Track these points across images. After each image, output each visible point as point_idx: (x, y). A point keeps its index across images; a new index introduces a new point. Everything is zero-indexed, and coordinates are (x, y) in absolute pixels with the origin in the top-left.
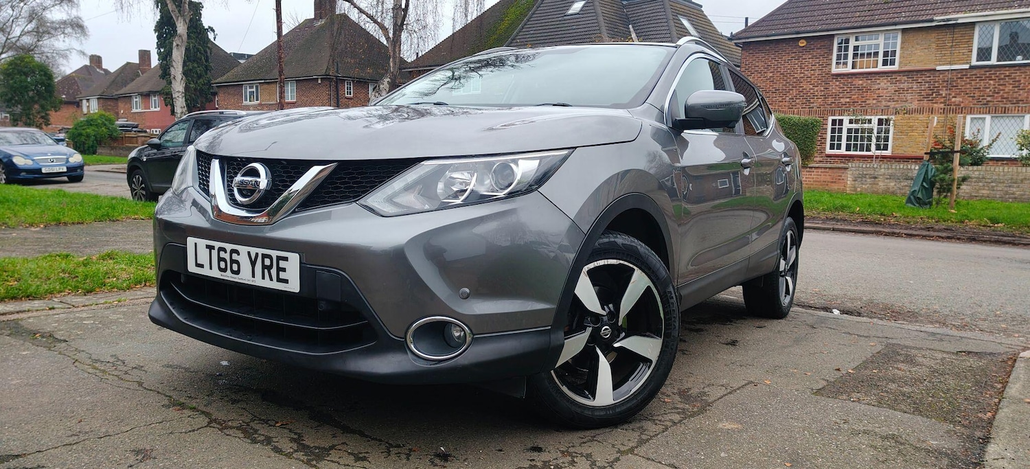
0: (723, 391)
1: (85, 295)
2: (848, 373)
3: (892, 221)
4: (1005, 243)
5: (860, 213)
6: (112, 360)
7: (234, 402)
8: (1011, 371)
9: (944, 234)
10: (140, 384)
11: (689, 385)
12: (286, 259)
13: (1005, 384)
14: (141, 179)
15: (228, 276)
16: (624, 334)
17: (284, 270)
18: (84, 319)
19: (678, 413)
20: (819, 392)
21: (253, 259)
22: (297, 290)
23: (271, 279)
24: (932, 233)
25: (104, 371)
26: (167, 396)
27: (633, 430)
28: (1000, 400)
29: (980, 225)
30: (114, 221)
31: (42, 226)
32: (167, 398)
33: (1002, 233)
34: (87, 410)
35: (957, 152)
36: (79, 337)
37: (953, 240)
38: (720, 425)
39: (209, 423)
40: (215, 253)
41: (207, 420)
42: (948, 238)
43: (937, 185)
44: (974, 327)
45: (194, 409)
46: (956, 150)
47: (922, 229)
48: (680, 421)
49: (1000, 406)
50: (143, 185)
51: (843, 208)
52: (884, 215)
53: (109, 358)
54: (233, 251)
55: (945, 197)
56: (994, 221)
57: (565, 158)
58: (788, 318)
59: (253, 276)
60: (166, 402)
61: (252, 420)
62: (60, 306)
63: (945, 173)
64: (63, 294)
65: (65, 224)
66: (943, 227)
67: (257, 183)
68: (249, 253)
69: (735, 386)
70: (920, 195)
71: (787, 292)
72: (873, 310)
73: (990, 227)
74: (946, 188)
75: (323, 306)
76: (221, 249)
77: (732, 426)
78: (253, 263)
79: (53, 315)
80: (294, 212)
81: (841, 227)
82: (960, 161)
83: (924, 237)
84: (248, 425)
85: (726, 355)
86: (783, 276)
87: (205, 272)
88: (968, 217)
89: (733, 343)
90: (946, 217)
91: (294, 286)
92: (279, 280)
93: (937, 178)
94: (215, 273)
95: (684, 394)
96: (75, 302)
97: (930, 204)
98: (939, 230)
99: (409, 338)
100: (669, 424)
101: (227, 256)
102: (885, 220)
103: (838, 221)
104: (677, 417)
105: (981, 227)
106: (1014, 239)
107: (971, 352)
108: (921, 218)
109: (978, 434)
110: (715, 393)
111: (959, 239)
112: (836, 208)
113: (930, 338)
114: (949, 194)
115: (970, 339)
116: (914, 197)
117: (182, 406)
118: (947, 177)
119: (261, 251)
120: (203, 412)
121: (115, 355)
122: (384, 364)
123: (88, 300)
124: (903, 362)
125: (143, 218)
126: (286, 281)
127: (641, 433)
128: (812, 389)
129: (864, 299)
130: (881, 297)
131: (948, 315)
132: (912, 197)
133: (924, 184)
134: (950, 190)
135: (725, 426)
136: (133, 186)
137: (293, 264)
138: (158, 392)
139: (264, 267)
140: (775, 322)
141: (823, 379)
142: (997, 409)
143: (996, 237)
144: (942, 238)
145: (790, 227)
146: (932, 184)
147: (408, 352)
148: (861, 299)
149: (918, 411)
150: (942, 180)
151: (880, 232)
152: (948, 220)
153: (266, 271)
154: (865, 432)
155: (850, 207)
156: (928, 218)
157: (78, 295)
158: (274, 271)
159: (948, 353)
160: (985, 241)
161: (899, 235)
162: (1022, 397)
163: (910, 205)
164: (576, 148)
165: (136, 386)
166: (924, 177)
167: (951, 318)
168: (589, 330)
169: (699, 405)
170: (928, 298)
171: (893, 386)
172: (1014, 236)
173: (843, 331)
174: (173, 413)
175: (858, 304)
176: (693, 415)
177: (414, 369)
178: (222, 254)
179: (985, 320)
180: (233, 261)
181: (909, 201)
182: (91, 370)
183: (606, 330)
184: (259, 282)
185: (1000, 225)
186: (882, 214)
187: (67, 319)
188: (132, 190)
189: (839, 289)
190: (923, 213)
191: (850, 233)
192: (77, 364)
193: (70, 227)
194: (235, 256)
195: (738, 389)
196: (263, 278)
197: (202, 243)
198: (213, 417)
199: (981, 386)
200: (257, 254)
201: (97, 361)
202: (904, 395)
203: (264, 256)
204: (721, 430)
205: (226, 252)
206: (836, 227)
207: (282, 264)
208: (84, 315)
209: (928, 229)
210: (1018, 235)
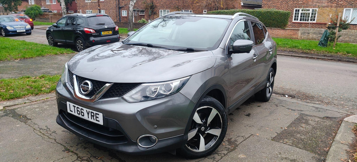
0: (242, 139)
1: (35, 96)
2: (285, 129)
3: (312, 52)
4: (351, 62)
5: (302, 49)
6: (46, 128)
7: (85, 148)
8: (339, 127)
9: (330, 58)
10: (55, 140)
11: (232, 137)
12: (98, 114)
13: (336, 133)
14: (51, 37)
15: (80, 116)
16: (209, 128)
17: (98, 118)
18: (35, 108)
19: (226, 150)
20: (273, 139)
21: (88, 112)
22: (102, 124)
23: (94, 120)
24: (325, 58)
25: (43, 134)
26: (64, 146)
27: (211, 158)
28: (333, 142)
29: (343, 54)
30: (43, 56)
31: (19, 59)
32: (64, 147)
33: (350, 58)
34: (39, 153)
35: (338, 27)
36: (35, 117)
37: (333, 61)
38: (239, 156)
39: (77, 158)
40: (76, 108)
41: (77, 157)
42: (331, 59)
43: (330, 39)
44: (332, 103)
45: (72, 152)
46: (337, 26)
47: (322, 56)
48: (227, 154)
49: (332, 145)
50: (52, 40)
51: (296, 47)
52: (310, 50)
53: (45, 127)
54: (81, 109)
55: (332, 43)
56: (348, 53)
57: (188, 79)
58: (269, 101)
59: (88, 118)
60: (64, 149)
61: (91, 157)
62: (28, 102)
63: (333, 35)
64: (28, 96)
65: (27, 58)
66: (330, 55)
67: (88, 88)
68: (87, 110)
69: (247, 136)
70: (323, 42)
71: (270, 92)
72: (299, 95)
73: (346, 55)
74: (333, 40)
75: (110, 130)
76: (77, 108)
77: (243, 156)
78: (88, 114)
79: (26, 106)
80: (100, 99)
81: (294, 55)
82: (338, 30)
83: (323, 59)
84: (90, 159)
85: (246, 121)
86: (268, 88)
87: (73, 113)
88: (339, 51)
89: (249, 115)
90: (331, 51)
91: (101, 123)
92: (96, 120)
93: (330, 36)
94: (76, 114)
95: (229, 141)
96: (33, 99)
97: (327, 45)
98: (328, 57)
99: (138, 141)
100: (223, 155)
101: (80, 110)
102: (310, 52)
103: (293, 52)
104: (226, 152)
105: (343, 55)
106: (354, 60)
107: (328, 117)
108: (323, 51)
109: (322, 158)
110: (240, 140)
111: (335, 60)
112: (293, 47)
113: (316, 110)
114: (333, 42)
115: (329, 110)
116: (321, 43)
117: (69, 151)
118: (333, 36)
119: (90, 111)
120: (75, 153)
121: (47, 126)
122: (131, 149)
123: (37, 98)
124: (304, 123)
125: (53, 55)
126: (99, 121)
127: (214, 160)
128: (272, 138)
129: (297, 90)
130: (303, 90)
131: (324, 98)
132: (320, 43)
133: (325, 38)
134: (334, 41)
135: (241, 156)
136: (49, 39)
137: (101, 116)
138: (61, 144)
139: (92, 116)
140: (265, 103)
141: (276, 132)
142: (331, 146)
143: (348, 60)
144: (329, 59)
145: (271, 71)
146: (328, 38)
147: (138, 145)
148: (296, 90)
149: (305, 148)
150: (331, 37)
151: (308, 57)
152: (332, 52)
153: (92, 117)
154: (286, 158)
155: (298, 47)
156: (325, 51)
157: (33, 96)
158: (95, 117)
159: (320, 118)
160: (344, 61)
161: (314, 58)
162: (340, 140)
163: (319, 46)
164: (192, 75)
165: (53, 141)
166: (325, 36)
167: (325, 99)
168: (197, 129)
169: (234, 145)
170: (319, 90)
171: (299, 135)
172: (354, 59)
173: (287, 108)
174: (66, 154)
175: (295, 93)
176: (232, 150)
177: (139, 151)
178: (78, 109)
179: (337, 100)
180: (82, 112)
181: (319, 44)
182: (39, 134)
183: (203, 128)
184: (90, 120)
185: (350, 54)
186: (309, 50)
187: (30, 108)
188: (49, 41)
189: (289, 86)
190: (324, 49)
191: (297, 57)
192: (35, 130)
193: (28, 60)
194: (82, 111)
195: (247, 138)
196: (92, 119)
197: (72, 104)
198: (79, 156)
199: (328, 134)
200: (89, 111)
201: (41, 129)
202: (301, 140)
203: (91, 112)
204: (239, 158)
205: (79, 109)
206: (293, 55)
207: (97, 116)
208: (36, 106)
209: (325, 56)
210: (356, 58)
